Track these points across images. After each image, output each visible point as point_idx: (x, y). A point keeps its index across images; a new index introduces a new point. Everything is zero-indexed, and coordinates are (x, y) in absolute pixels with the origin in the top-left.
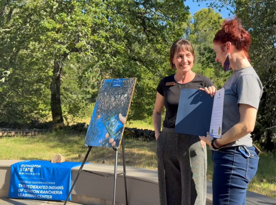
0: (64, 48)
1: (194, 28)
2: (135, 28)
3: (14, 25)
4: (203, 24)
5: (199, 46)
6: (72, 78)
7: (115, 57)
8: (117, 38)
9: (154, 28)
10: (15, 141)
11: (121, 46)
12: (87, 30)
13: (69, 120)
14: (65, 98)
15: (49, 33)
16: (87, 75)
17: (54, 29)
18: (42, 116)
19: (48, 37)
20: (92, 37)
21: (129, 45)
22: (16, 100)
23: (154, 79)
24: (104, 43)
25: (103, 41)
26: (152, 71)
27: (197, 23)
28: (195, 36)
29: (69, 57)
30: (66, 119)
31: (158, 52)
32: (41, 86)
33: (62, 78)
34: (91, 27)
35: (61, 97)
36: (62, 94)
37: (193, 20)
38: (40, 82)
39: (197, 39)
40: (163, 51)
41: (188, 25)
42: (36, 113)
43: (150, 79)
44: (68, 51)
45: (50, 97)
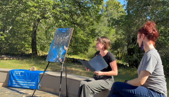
0: (38, 16)
1: (105, 9)
2: (75, 7)
3: (14, 4)
4: (111, 7)
5: (108, 18)
6: (42, 32)
7: (64, 22)
8: (66, 12)
9: (85, 8)
10: (13, 62)
11: (67, 16)
12: (50, 7)
13: (40, 53)
14: (39, 42)
15: (31, 8)
16: (49, 30)
17: (33, 6)
18: (27, 50)
19: (31, 10)
20: (53, 11)
21: (72, 16)
22: (14, 42)
23: (84, 35)
24: (59, 14)
25: (58, 13)
26: (83, 30)
27: (107, 6)
28: (106, 13)
29: (41, 21)
30: (39, 52)
31: (87, 20)
32: (27, 35)
33: (38, 33)
34: (53, 6)
35: (37, 42)
36: (37, 41)
37: (105, 5)
38: (26, 34)
39: (107, 15)
40: (89, 20)
41: (103, 7)
42: (24, 49)
43: (82, 34)
44: (40, 18)
45: (31, 41)
